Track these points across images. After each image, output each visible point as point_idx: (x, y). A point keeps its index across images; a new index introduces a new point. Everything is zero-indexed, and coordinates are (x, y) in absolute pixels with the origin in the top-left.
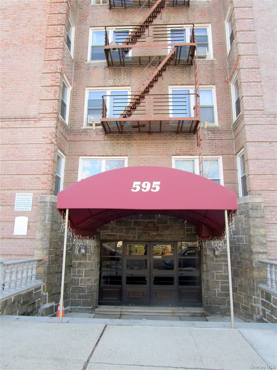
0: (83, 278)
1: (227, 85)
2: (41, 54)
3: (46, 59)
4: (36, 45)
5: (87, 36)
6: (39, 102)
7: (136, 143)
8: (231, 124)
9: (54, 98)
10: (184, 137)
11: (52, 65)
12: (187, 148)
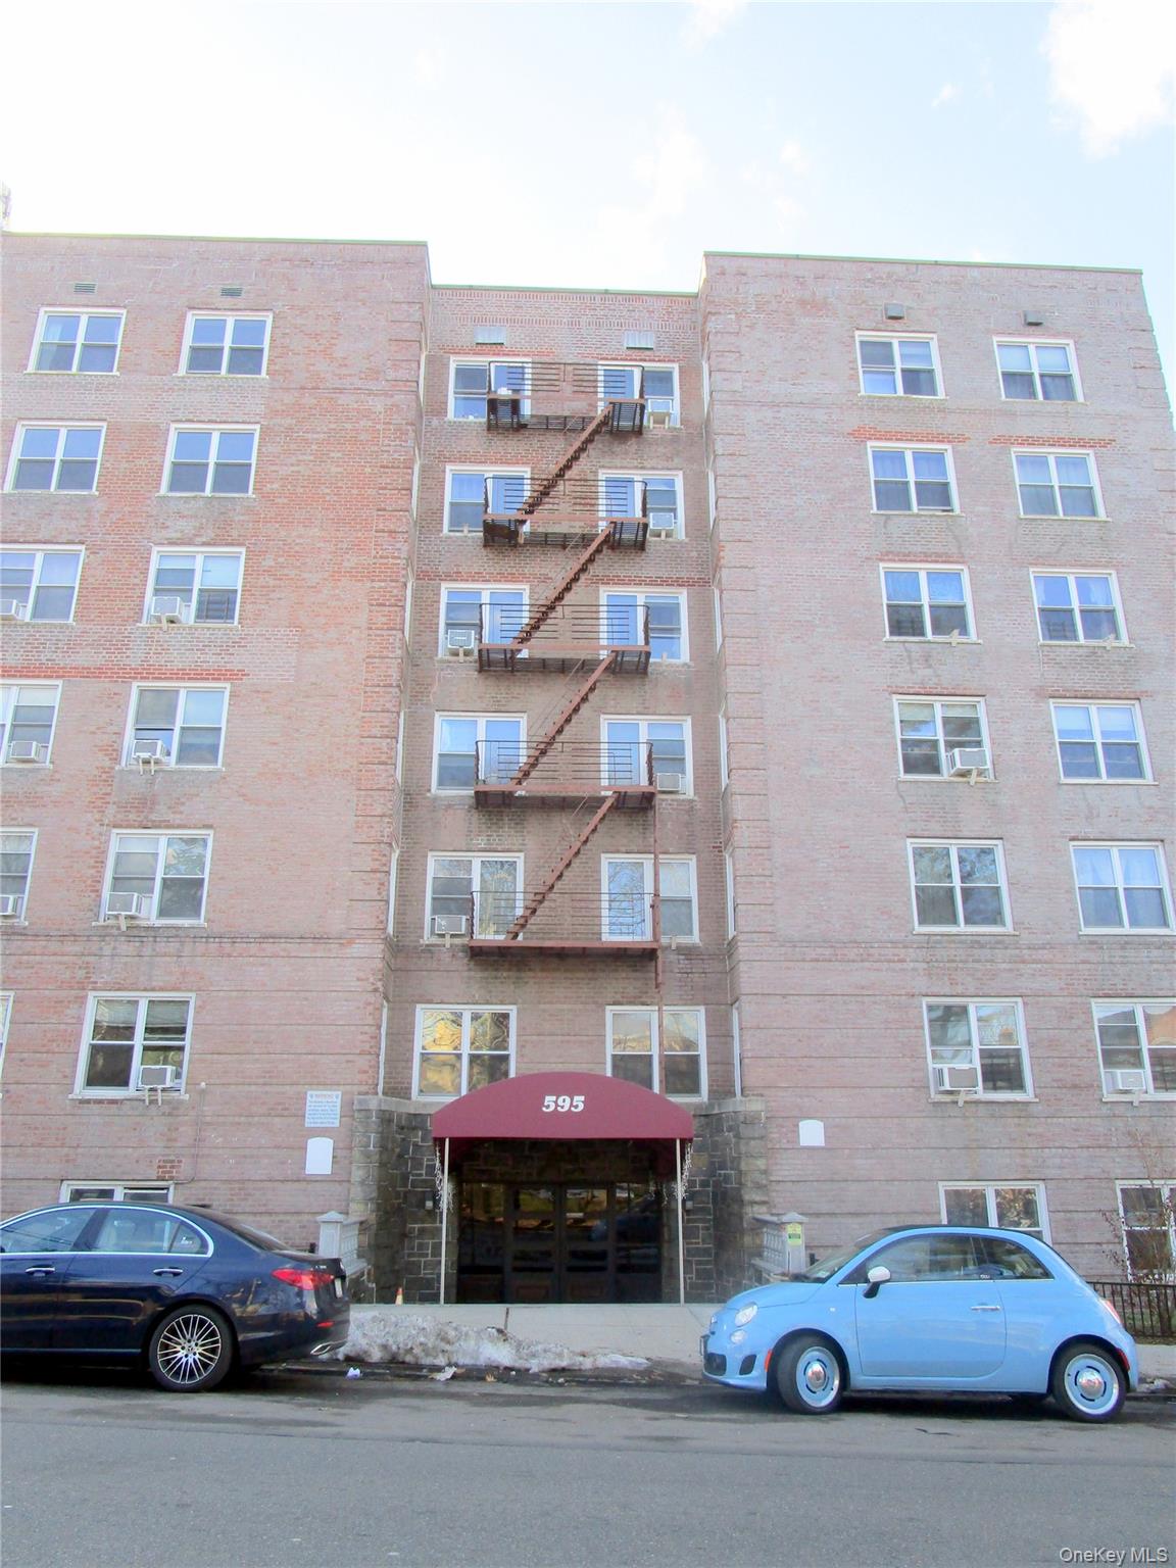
0: (429, 1258)
1: (718, 856)
2: (349, 801)
3: (359, 813)
4: (337, 779)
5: (429, 733)
6: (348, 903)
7: (534, 977)
8: (724, 940)
9: (379, 898)
10: (631, 966)
11: (372, 827)
12: (637, 991)
